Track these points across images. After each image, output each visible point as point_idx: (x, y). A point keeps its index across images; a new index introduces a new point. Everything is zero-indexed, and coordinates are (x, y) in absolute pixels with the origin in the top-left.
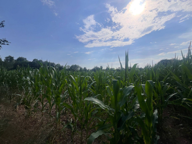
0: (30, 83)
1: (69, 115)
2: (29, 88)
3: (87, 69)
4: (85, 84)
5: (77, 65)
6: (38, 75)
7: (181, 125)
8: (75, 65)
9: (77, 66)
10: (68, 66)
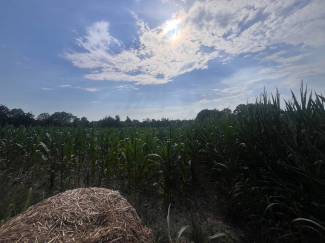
9: (67, 114)
10: (45, 114)
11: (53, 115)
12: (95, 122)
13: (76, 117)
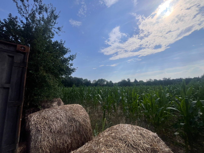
8: (102, 79)
9: (103, 80)
10: (95, 81)
12: (116, 83)
13: (107, 81)
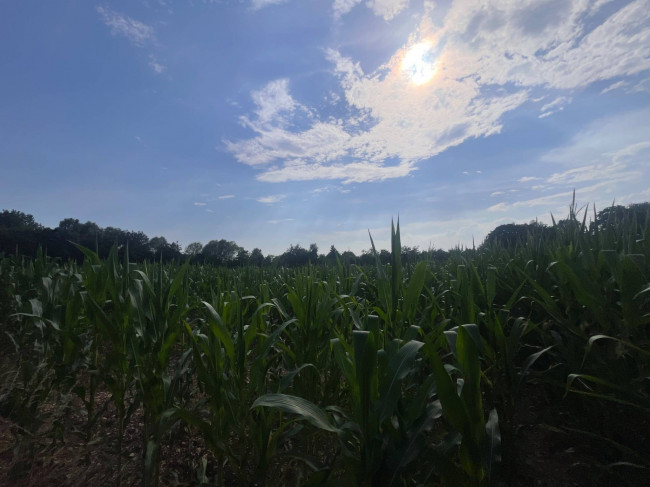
0: (40, 325)
1: (196, 444)
2: (36, 344)
3: (265, 255)
4: (259, 327)
5: (228, 240)
6: (78, 296)
7: (570, 450)
8: (223, 242)
9: (228, 244)
10: (196, 246)
11: (207, 246)
12: (273, 257)
13: (242, 248)
